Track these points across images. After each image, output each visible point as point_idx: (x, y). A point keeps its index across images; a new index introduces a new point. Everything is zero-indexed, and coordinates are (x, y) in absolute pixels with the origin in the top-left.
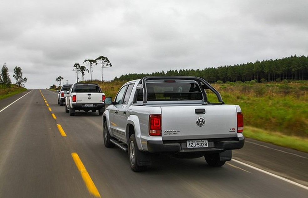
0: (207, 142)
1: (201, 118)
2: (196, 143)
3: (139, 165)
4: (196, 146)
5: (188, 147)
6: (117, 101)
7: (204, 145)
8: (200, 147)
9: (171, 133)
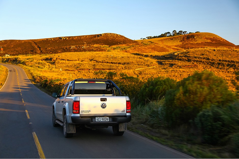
0: (108, 118)
1: (104, 104)
2: (102, 119)
3: (68, 133)
4: (102, 121)
5: (96, 121)
6: (61, 96)
7: (107, 120)
8: (104, 121)
9: (85, 112)
